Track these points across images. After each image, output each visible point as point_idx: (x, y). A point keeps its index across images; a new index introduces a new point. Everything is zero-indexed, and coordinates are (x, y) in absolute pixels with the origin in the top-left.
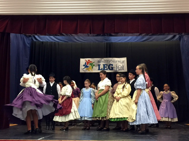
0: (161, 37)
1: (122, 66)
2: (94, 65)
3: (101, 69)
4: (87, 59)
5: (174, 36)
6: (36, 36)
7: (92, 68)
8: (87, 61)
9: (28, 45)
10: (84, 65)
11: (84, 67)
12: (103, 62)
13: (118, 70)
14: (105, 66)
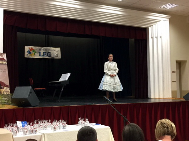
2: (36, 52)
3: (41, 55)
4: (31, 47)
7: (34, 54)
8: (31, 48)
10: (28, 52)
11: (28, 53)
12: (43, 50)
13: (54, 57)
14: (45, 53)
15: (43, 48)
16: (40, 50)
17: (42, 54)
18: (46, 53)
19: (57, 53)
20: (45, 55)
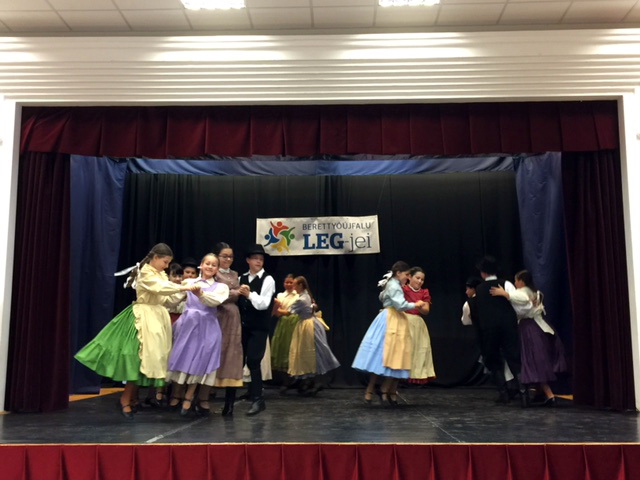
0: (467, 161)
1: (366, 239)
2: (293, 236)
3: (310, 245)
4: (275, 220)
5: (501, 160)
6: (140, 161)
7: (288, 244)
8: (276, 225)
9: (119, 185)
10: (267, 237)
11: (267, 241)
12: (316, 226)
13: (355, 247)
14: (323, 238)
15: (316, 222)
16: (306, 227)
17: (313, 240)
18: (327, 235)
19: (365, 235)
20: (323, 245)
